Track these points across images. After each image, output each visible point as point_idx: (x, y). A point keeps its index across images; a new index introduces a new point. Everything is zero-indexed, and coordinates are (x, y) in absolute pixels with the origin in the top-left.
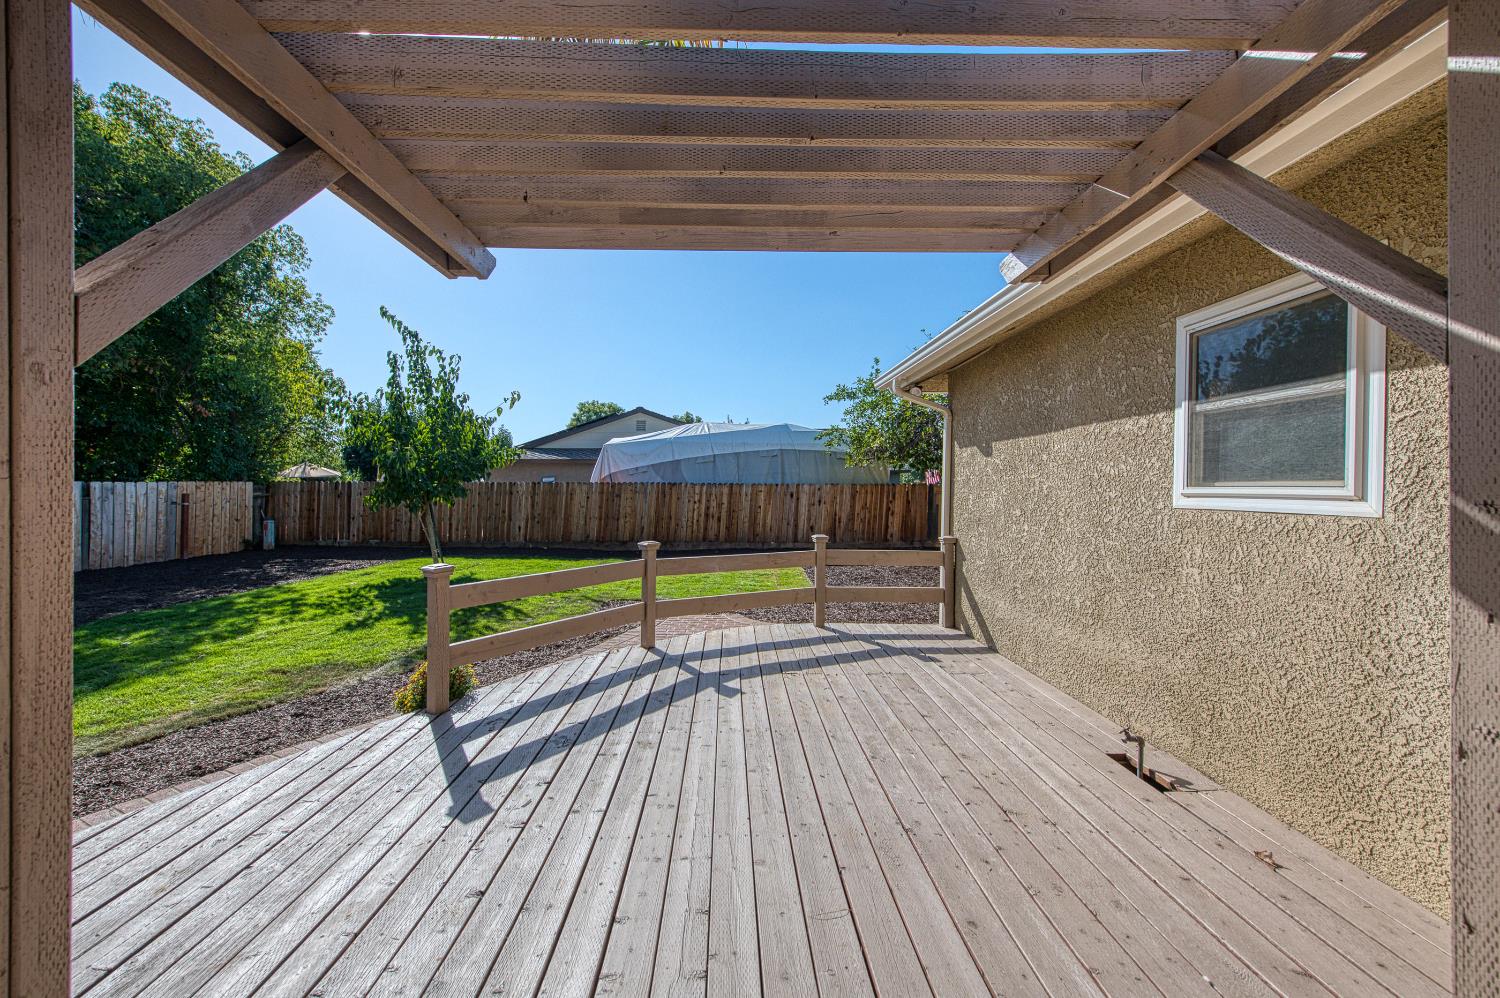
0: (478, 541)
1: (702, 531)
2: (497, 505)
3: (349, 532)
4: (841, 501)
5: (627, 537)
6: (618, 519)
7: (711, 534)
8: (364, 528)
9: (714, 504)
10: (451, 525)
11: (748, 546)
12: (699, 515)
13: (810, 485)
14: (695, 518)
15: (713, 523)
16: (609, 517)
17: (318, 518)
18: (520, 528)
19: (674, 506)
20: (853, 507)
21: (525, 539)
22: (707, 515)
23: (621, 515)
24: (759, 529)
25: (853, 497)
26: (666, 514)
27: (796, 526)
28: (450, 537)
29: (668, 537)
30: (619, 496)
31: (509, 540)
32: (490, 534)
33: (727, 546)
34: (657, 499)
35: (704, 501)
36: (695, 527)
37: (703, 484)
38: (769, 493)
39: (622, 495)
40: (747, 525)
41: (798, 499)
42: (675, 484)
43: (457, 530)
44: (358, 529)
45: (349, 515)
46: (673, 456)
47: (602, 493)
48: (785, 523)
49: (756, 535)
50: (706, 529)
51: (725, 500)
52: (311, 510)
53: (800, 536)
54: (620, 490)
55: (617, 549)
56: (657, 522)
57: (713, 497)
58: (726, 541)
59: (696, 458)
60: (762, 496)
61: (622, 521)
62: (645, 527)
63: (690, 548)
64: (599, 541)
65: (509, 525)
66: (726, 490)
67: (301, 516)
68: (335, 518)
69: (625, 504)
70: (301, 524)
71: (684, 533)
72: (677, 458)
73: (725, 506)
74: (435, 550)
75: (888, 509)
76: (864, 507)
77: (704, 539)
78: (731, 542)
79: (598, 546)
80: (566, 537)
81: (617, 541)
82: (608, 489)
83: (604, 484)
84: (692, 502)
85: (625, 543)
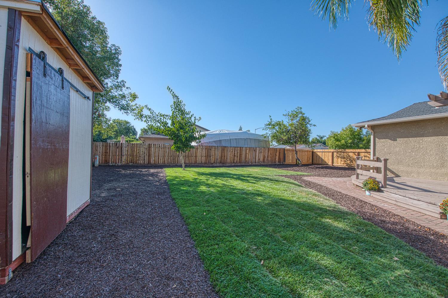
0: (168, 163)
1: (233, 160)
3: (121, 160)
4: (266, 152)
6: (210, 157)
7: (235, 161)
8: (127, 159)
9: (236, 152)
10: (158, 158)
11: (244, 164)
12: (232, 156)
13: (259, 148)
14: (231, 156)
15: (236, 158)
16: (208, 156)
17: (109, 155)
19: (226, 154)
20: (268, 154)
22: (234, 156)
24: (247, 160)
25: (268, 151)
27: (256, 159)
29: (224, 162)
30: (211, 150)
32: (172, 161)
33: (239, 164)
34: (221, 151)
35: (233, 152)
36: (231, 159)
37: (233, 147)
38: (249, 150)
40: (244, 158)
41: (256, 151)
42: (226, 147)
43: (161, 160)
44: (125, 160)
45: (121, 154)
48: (253, 158)
49: (246, 161)
50: (234, 159)
51: (239, 152)
52: (106, 152)
53: (256, 161)
54: (211, 148)
55: (210, 165)
56: (221, 157)
57: (236, 151)
58: (239, 163)
60: (248, 151)
61: (211, 157)
63: (230, 165)
64: (205, 163)
66: (239, 149)
67: (102, 155)
68: (116, 155)
69: (212, 152)
70: (102, 157)
71: (228, 161)
73: (239, 153)
75: (276, 154)
76: (271, 154)
77: (234, 162)
78: (240, 163)
80: (196, 162)
81: (210, 163)
82: (208, 147)
83: (206, 146)
84: (230, 152)
85: (212, 164)
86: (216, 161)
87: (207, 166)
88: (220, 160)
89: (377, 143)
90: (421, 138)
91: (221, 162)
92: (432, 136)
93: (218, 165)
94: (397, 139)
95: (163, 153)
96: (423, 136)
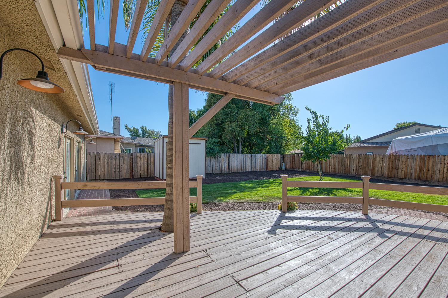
2: (345, 162)
3: (301, 167)
5: (403, 176)
6: (398, 169)
8: (305, 167)
10: (329, 167)
16: (393, 168)
17: (294, 163)
18: (353, 170)
19: (431, 166)
21: (356, 174)
23: (400, 168)
26: (425, 168)
28: (329, 171)
29: (427, 178)
30: (398, 160)
31: (349, 173)
32: (343, 171)
34: (421, 161)
36: (445, 176)
39: (400, 160)
42: (432, 155)
43: (331, 169)
44: (304, 167)
45: (302, 163)
46: (432, 143)
47: (390, 159)
52: (293, 161)
54: (399, 157)
56: (421, 171)
61: (400, 170)
62: (413, 173)
65: (349, 169)
67: (290, 163)
68: (298, 163)
69: (402, 163)
70: (291, 165)
72: (435, 143)
74: (320, 174)
79: (388, 179)
81: (397, 178)
82: (392, 157)
84: (443, 164)
85: (401, 179)
87: (392, 181)
88: (417, 174)
91: (419, 179)
93: (413, 182)
95: (333, 163)
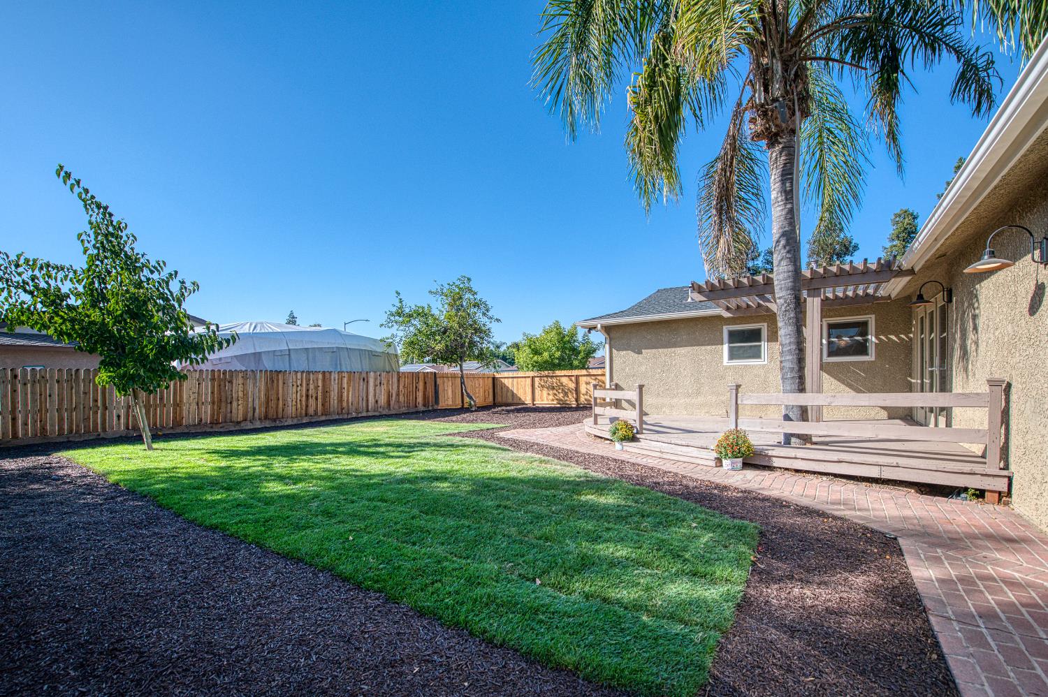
1: (304, 408)
4: (392, 382)
5: (240, 418)
6: (231, 403)
7: (311, 411)
9: (311, 387)
11: (337, 417)
12: (301, 396)
13: (375, 372)
14: (299, 398)
15: (312, 402)
16: (222, 399)
18: (119, 417)
19: (281, 391)
20: (398, 387)
21: (128, 428)
22: (307, 396)
23: (234, 399)
24: (345, 404)
25: (399, 381)
26: (273, 397)
27: (367, 400)
29: (277, 415)
30: (231, 382)
31: (104, 429)
33: (323, 418)
34: (267, 383)
35: (304, 385)
36: (299, 406)
37: (303, 372)
38: (349, 380)
39: (234, 381)
40: (336, 402)
41: (367, 382)
42: (281, 371)
47: (213, 379)
48: (361, 399)
49: (342, 409)
50: (307, 406)
51: (320, 384)
53: (370, 408)
54: (231, 377)
55: (232, 429)
56: (267, 403)
57: (311, 382)
58: (322, 415)
59: (274, 351)
60: (345, 380)
61: (235, 404)
62: (257, 408)
63: (295, 421)
64: (214, 422)
65: (104, 415)
66: (320, 376)
69: (237, 388)
71: (291, 410)
73: (320, 388)
75: (416, 387)
76: (404, 387)
77: (306, 415)
78: (326, 415)
79: (212, 427)
80: (177, 422)
81: (231, 422)
82: (219, 376)
83: (213, 371)
84: (295, 386)
85: (239, 423)
86: (250, 415)
87: (221, 430)
88: (263, 409)
89: (614, 359)
90: (673, 349)
91: (266, 418)
92: (686, 346)
93: (258, 425)
94: (643, 351)
96: (675, 345)
